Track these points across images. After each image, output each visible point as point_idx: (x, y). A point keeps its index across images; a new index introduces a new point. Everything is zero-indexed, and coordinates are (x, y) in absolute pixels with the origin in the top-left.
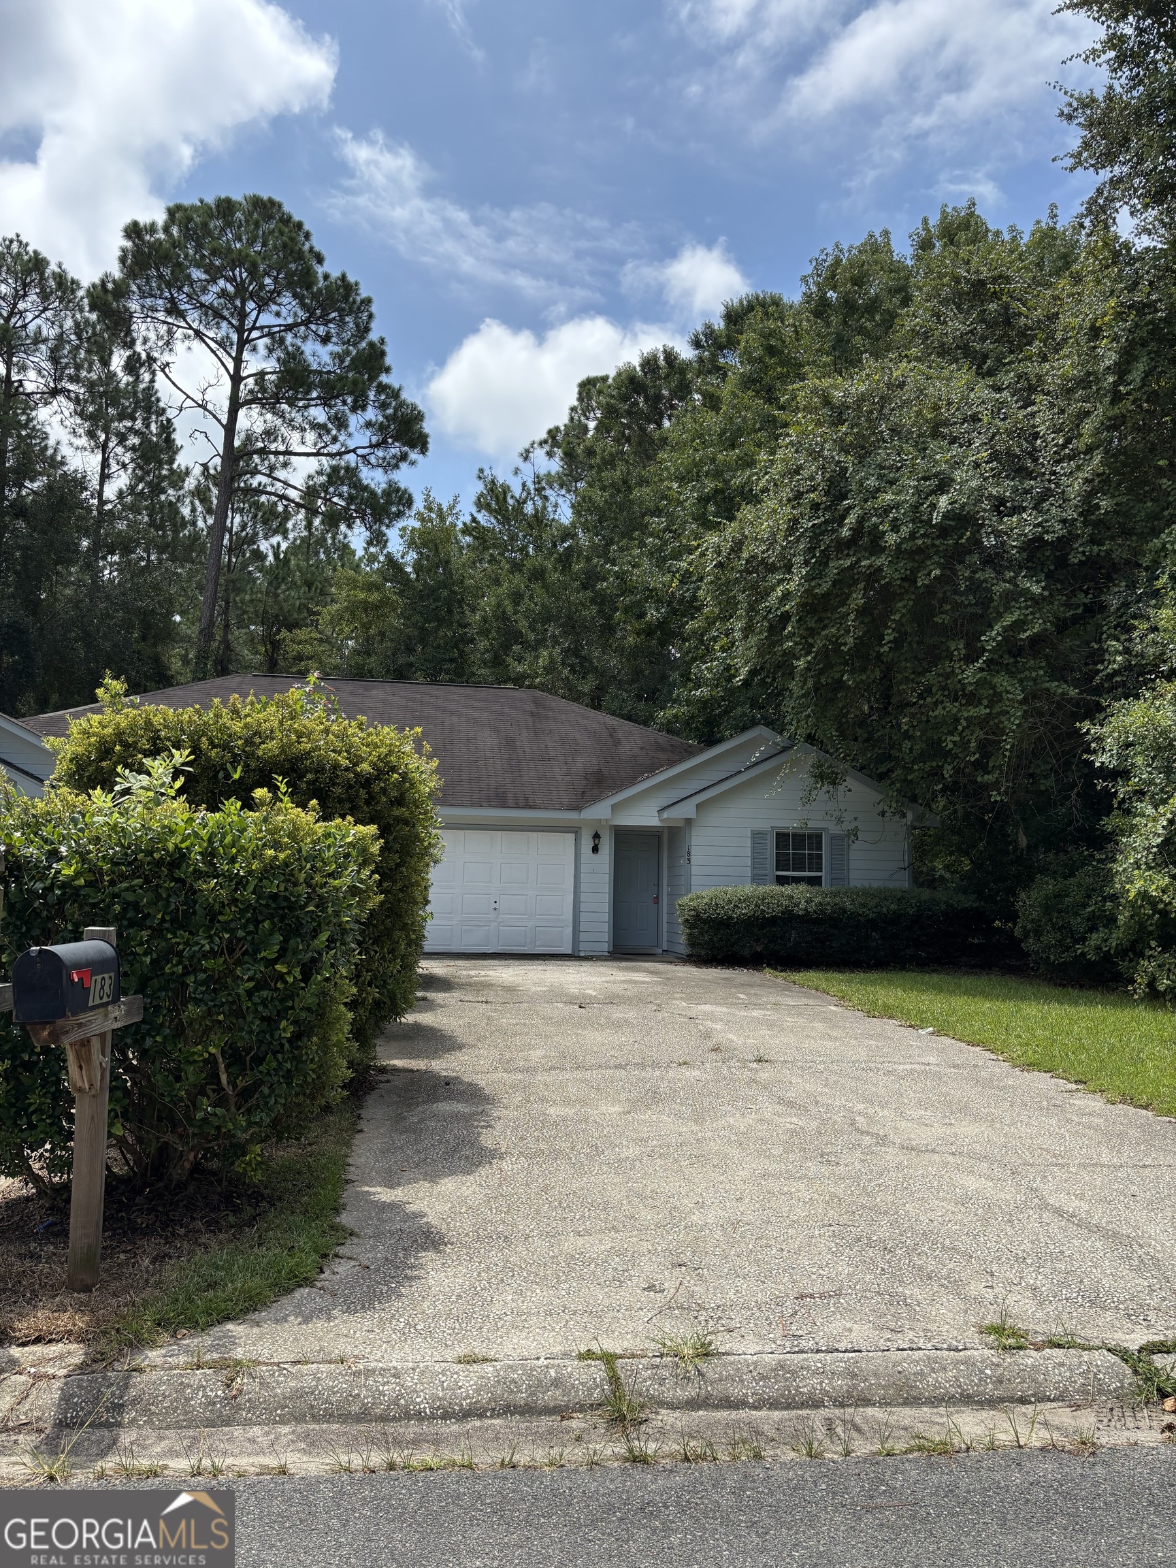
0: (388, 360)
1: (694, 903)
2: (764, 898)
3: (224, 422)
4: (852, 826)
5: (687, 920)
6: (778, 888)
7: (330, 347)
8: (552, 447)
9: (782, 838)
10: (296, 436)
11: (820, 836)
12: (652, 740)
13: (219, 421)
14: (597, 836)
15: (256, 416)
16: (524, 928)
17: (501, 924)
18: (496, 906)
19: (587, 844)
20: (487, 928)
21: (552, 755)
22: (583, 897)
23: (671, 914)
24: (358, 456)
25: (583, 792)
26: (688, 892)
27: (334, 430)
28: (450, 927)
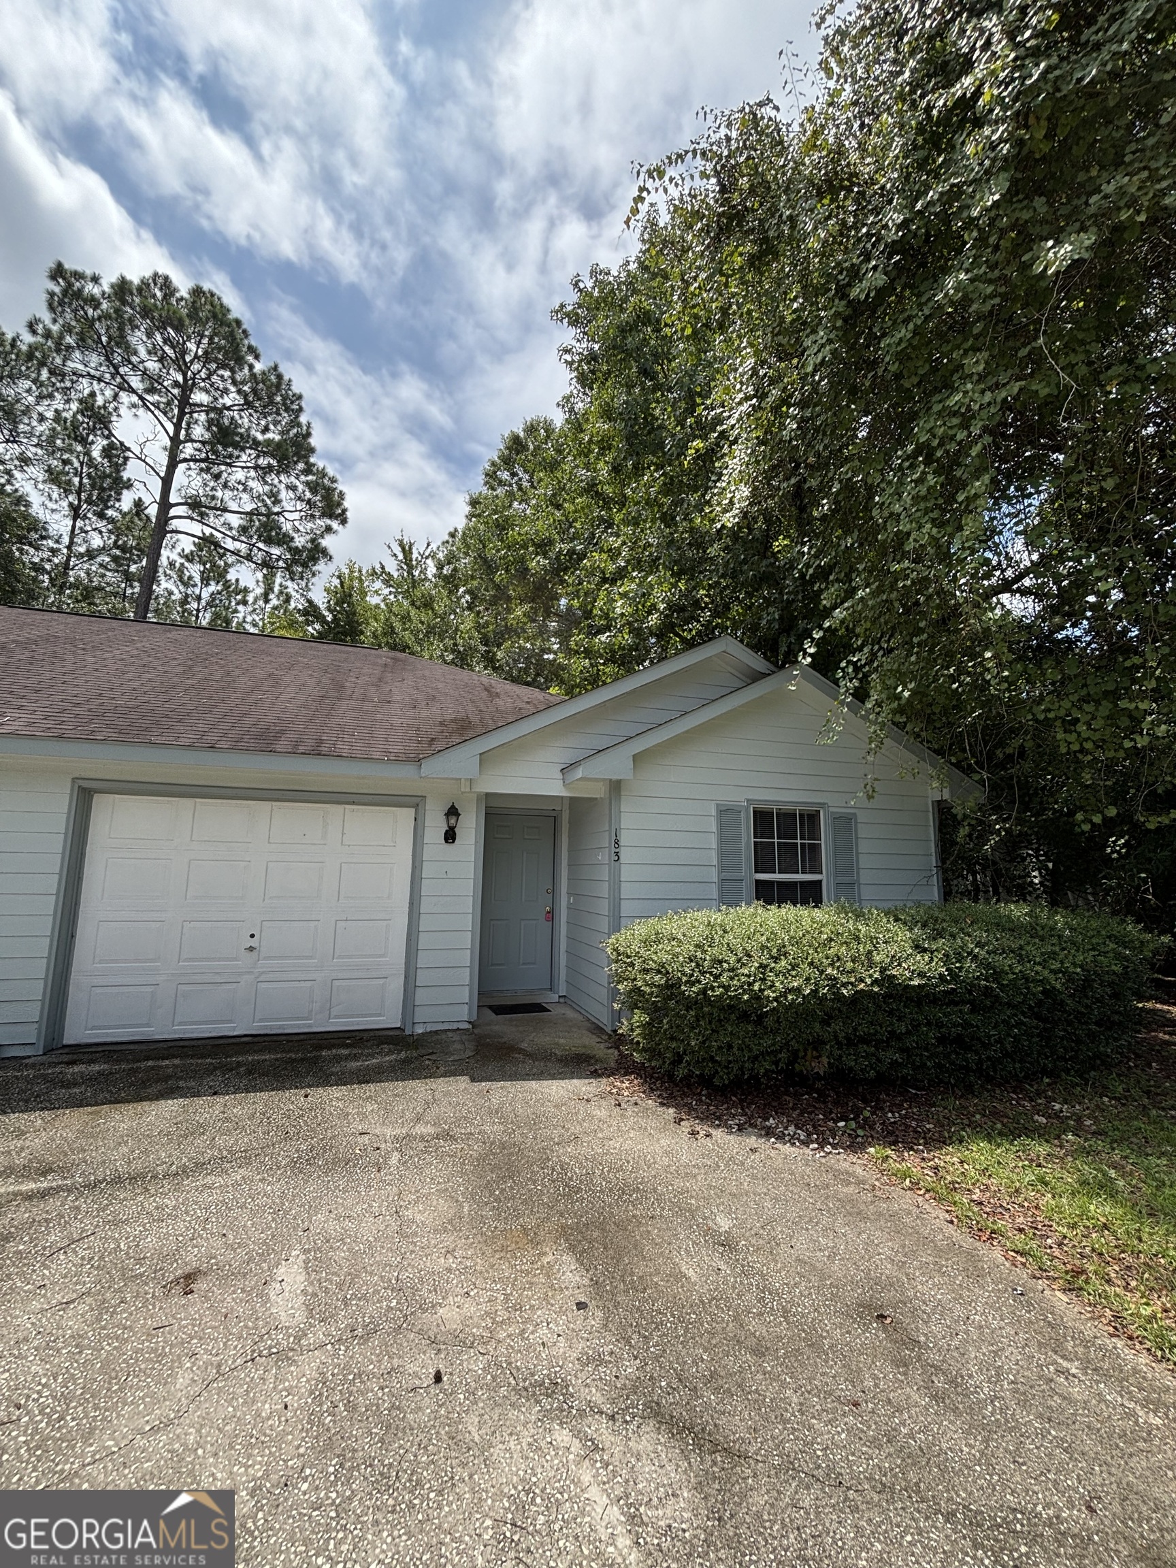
0: (314, 442)
1: (656, 953)
3: (162, 474)
9: (762, 818)
10: (230, 496)
11: (816, 817)
13: (157, 473)
14: (453, 812)
15: (194, 474)
16: (309, 984)
17: (261, 979)
18: (253, 942)
19: (436, 826)
20: (232, 986)
21: (395, 699)
22: (425, 923)
23: (574, 940)
24: (286, 519)
25: (433, 739)
26: (616, 914)
27: (268, 502)
28: (150, 989)
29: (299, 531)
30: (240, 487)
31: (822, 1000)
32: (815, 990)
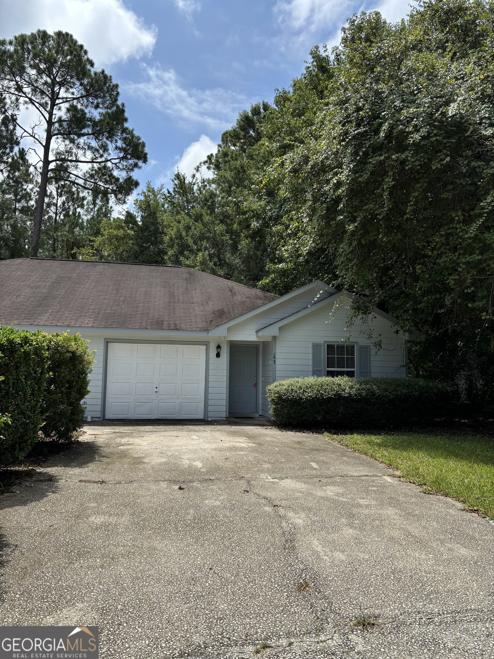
0: (126, 115)
1: (278, 389)
2: (322, 386)
3: (44, 144)
4: (378, 340)
5: (273, 400)
6: (330, 379)
7: (99, 110)
8: (210, 164)
9: (330, 348)
10: (80, 152)
11: (353, 347)
12: (254, 294)
13: (41, 144)
14: (219, 347)
15: (60, 142)
16: (174, 404)
17: (160, 401)
18: (157, 390)
19: (213, 352)
20: (151, 404)
21: (195, 301)
22: (211, 385)
23: (264, 393)
24: (112, 163)
25: (211, 321)
26: (274, 381)
27: (101, 152)
28: (128, 404)
29: (119, 168)
30: (86, 147)
31: (318, 399)
32: (316, 397)
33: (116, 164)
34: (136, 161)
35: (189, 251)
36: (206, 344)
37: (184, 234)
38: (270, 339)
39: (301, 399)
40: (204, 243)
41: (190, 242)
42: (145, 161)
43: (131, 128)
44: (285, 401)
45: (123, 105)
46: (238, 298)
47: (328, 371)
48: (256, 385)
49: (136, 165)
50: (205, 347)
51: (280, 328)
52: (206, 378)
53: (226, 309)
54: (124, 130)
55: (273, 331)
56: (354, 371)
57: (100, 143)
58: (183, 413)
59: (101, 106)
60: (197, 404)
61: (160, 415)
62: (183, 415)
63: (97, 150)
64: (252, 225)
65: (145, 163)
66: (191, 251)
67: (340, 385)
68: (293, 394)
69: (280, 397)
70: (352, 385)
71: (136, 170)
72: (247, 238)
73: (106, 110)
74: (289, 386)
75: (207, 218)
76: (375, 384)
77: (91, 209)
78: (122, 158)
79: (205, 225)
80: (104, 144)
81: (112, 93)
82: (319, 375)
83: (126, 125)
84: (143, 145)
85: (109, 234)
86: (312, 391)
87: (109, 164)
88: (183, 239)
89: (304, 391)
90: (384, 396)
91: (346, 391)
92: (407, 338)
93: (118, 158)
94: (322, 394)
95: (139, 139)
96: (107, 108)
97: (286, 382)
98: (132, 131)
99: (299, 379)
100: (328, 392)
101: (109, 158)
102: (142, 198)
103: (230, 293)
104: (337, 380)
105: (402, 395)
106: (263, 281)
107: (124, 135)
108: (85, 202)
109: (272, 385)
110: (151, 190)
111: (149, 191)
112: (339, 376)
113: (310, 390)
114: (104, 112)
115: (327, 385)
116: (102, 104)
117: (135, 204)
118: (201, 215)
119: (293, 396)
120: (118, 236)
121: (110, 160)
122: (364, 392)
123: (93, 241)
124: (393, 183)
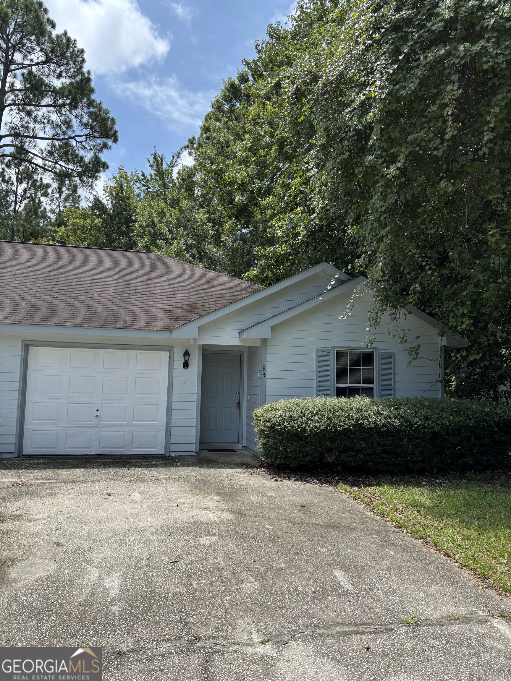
0: (93, 84)
4: (415, 344)
5: (262, 430)
7: (62, 80)
8: (191, 149)
9: (341, 356)
10: (39, 127)
14: (187, 354)
15: (15, 114)
16: (122, 433)
17: (102, 429)
18: (98, 413)
19: (179, 360)
20: (90, 433)
21: (158, 291)
22: (174, 406)
23: (250, 418)
24: (77, 141)
25: (177, 318)
26: (264, 402)
27: (64, 128)
28: (56, 432)
29: (85, 148)
30: (45, 121)
31: (329, 432)
32: (327, 428)
33: (81, 142)
34: (105, 140)
35: (163, 240)
36: (169, 349)
37: (157, 220)
38: (258, 344)
39: (304, 430)
40: (181, 231)
41: (164, 229)
42: (115, 140)
43: (98, 101)
44: (280, 433)
45: (89, 73)
46: (216, 290)
47: (338, 388)
48: (239, 406)
49: (105, 145)
50: (167, 353)
51: (273, 328)
52: (168, 397)
53: (199, 304)
54: (91, 104)
55: (263, 331)
56: (372, 388)
57: (62, 118)
58: (135, 445)
59: (64, 74)
60: (155, 433)
61: (102, 448)
62: (135, 448)
63: (59, 126)
64: (237, 199)
65: (115, 142)
66: (166, 240)
67: (361, 410)
68: (292, 424)
69: (272, 428)
70: (378, 411)
71: (105, 151)
72: (230, 218)
73: (69, 80)
74: (285, 412)
75: (185, 203)
76: (409, 409)
77: (57, 198)
78: (88, 136)
79: (182, 211)
80: (67, 120)
81: (77, 59)
82: (327, 395)
83: (93, 97)
84: (113, 121)
85: (74, 224)
86: (320, 419)
87: (73, 142)
88: (156, 226)
89: (308, 419)
90: (426, 427)
91: (370, 419)
92: (445, 343)
93: (83, 135)
94: (335, 424)
95: (107, 112)
96: (71, 77)
97: (282, 405)
98: (100, 103)
99: (301, 401)
100: (344, 421)
101: (73, 135)
102: (113, 184)
103: (207, 283)
104: (356, 401)
105: (451, 425)
106: (250, 273)
107: (91, 110)
108: (49, 191)
109: (261, 408)
110: (124, 175)
111: (121, 176)
112: (357, 396)
113: (316, 418)
114: (68, 83)
115: (342, 410)
116: (65, 72)
117: (104, 190)
118: (178, 200)
119: (292, 427)
120: (84, 226)
121: (73, 138)
122: (397, 420)
123: (55, 232)
124: (460, 91)
